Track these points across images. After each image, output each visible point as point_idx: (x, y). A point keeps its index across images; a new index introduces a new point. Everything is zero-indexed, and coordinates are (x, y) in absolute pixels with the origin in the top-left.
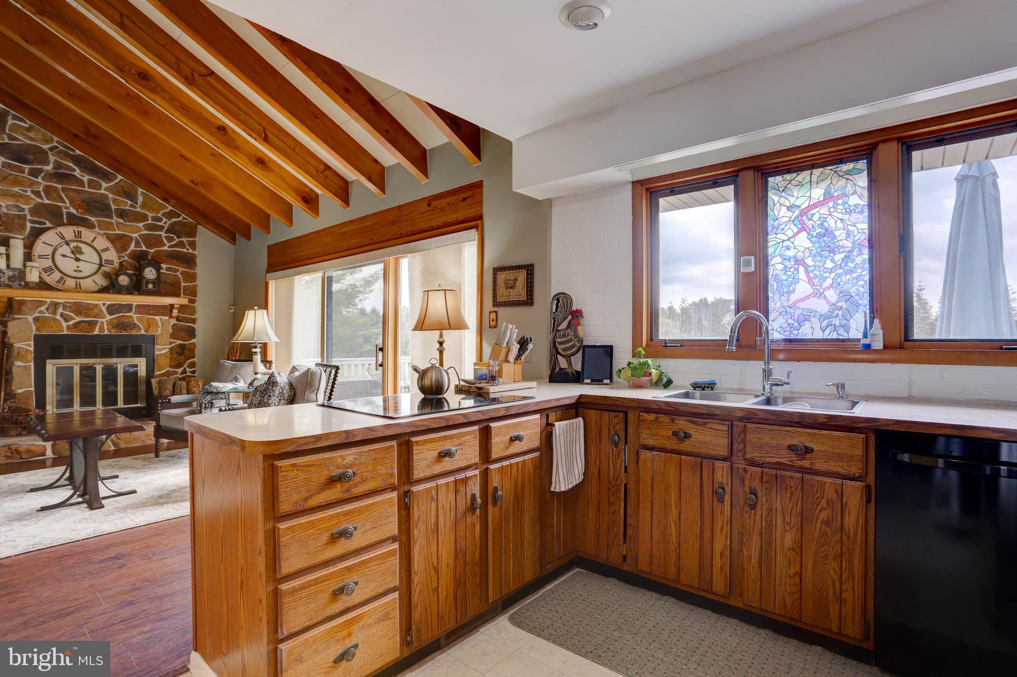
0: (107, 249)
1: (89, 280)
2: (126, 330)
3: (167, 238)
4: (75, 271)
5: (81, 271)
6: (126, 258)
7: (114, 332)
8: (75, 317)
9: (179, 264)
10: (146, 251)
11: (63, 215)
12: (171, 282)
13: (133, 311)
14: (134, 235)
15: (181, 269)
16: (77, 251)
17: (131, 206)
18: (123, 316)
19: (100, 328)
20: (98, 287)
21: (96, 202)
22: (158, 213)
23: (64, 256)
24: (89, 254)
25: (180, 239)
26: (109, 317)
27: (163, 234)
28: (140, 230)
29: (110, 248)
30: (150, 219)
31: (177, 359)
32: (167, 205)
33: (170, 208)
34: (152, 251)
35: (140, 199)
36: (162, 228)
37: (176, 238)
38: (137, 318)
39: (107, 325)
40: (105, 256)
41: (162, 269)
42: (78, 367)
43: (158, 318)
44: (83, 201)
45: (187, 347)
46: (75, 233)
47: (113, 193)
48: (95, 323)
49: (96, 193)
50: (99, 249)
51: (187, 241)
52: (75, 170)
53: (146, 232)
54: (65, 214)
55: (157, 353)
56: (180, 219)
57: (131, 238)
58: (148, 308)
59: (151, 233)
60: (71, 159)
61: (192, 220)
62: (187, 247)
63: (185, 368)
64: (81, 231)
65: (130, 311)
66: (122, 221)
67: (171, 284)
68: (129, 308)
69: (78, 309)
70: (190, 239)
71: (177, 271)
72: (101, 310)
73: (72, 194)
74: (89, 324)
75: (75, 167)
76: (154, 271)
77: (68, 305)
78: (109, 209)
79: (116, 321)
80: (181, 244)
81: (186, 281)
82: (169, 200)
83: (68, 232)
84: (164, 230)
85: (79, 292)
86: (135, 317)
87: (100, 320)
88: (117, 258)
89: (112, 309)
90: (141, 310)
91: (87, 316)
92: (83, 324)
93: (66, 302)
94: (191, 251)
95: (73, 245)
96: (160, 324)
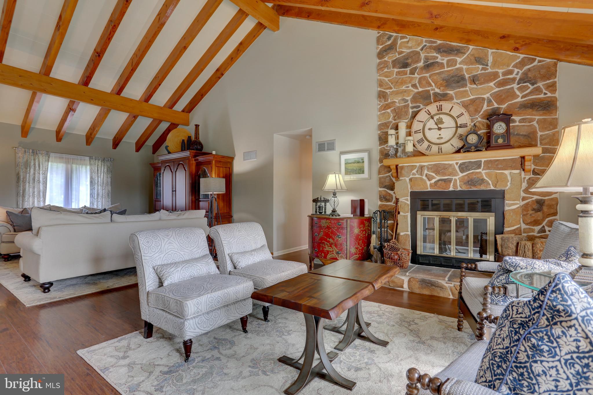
0: (462, 114)
1: (448, 144)
2: (475, 186)
3: (519, 89)
4: (438, 138)
5: (442, 138)
6: (479, 119)
7: (465, 188)
8: (435, 176)
9: (534, 112)
10: (497, 108)
11: (430, 97)
12: (524, 133)
13: (482, 168)
14: (485, 96)
15: (537, 118)
16: (440, 122)
17: (483, 69)
18: (472, 173)
19: (453, 185)
20: (454, 149)
21: (453, 77)
22: (508, 66)
23: (430, 129)
24: (448, 121)
25: (535, 86)
26: (461, 175)
27: (515, 86)
28: (492, 89)
29: (464, 113)
30: (501, 75)
31: (533, 215)
32: (519, 55)
33: (522, 56)
34: (504, 106)
35: (490, 59)
36: (514, 79)
37: (530, 85)
38: (486, 173)
39: (460, 182)
40: (460, 121)
41: (514, 121)
42: (438, 218)
43: (507, 172)
44: (443, 80)
45: (546, 203)
46: (437, 107)
47: (466, 64)
48: (450, 181)
49: (452, 70)
50: (455, 115)
51: (543, 85)
52: (437, 57)
53: (497, 89)
54: (432, 95)
55: (506, 208)
56: (536, 63)
57: (483, 99)
58: (496, 163)
59: (502, 88)
60: (434, 50)
61: (549, 60)
62: (544, 91)
63: (544, 227)
64: (441, 105)
65: (479, 167)
66: (475, 86)
67: (525, 135)
68: (478, 165)
69: (438, 169)
70: (548, 82)
71: (531, 120)
72: (454, 169)
73: (435, 77)
74: (445, 182)
75: (437, 55)
76: (503, 125)
77: (430, 167)
78: (463, 78)
79: (466, 177)
80: (538, 90)
81: (542, 129)
82: (520, 48)
83: (433, 108)
84: (516, 82)
85: (440, 155)
86: (483, 172)
87: (454, 178)
88: (470, 120)
89: (463, 167)
90: (490, 165)
91: (444, 174)
92: (440, 182)
93: (430, 165)
94: (549, 95)
95: (436, 118)
96: (509, 178)
